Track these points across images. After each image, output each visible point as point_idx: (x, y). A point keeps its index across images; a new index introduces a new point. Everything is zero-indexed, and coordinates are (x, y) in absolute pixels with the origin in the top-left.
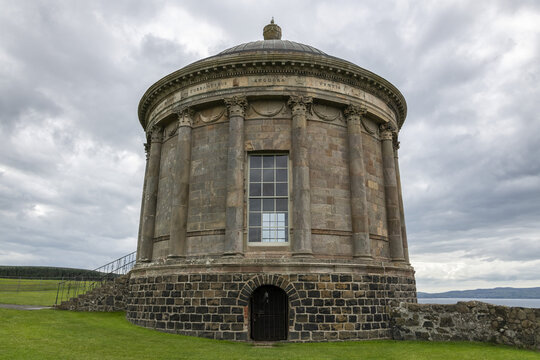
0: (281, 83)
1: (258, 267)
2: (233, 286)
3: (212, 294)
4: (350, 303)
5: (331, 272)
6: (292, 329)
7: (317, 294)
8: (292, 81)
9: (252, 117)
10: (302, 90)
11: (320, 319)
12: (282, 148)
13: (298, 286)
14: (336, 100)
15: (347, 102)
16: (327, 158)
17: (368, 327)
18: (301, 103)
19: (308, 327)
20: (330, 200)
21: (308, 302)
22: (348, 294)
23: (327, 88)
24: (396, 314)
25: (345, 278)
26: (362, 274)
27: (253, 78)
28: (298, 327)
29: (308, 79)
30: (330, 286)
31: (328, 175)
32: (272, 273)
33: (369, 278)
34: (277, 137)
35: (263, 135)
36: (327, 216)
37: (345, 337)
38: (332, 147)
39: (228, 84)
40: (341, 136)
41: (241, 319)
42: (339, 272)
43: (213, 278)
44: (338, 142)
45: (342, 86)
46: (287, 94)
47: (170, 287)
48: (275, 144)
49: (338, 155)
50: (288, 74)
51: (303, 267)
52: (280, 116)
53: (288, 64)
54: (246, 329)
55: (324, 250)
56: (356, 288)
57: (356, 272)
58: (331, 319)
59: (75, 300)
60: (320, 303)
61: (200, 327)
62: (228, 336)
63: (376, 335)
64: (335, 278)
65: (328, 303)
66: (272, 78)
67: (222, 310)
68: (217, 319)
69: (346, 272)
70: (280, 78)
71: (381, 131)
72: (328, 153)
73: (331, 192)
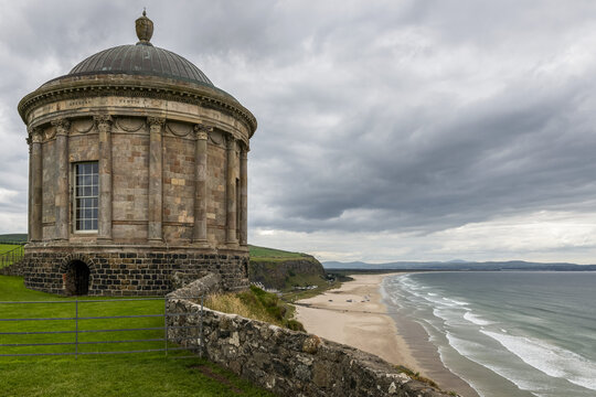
0: (89, 105)
1: (71, 249)
2: (57, 261)
3: (47, 266)
4: (133, 272)
5: (120, 251)
6: (91, 289)
7: (108, 266)
8: (96, 102)
9: (74, 134)
10: (103, 110)
11: (110, 282)
12: (93, 159)
13: (95, 261)
14: (134, 114)
15: (146, 114)
16: (129, 164)
17: (148, 288)
18: (103, 121)
19: (100, 287)
20: (130, 198)
21: (101, 271)
22: (131, 267)
23: (126, 104)
24: (174, 281)
25: (130, 255)
26: (145, 253)
27: (69, 102)
28: (94, 287)
29: (109, 99)
30: (118, 261)
31: (129, 178)
32: (79, 252)
33: (154, 255)
34: (89, 150)
35: (80, 149)
36: (127, 210)
37: (127, 294)
38: (135, 154)
39: (53, 108)
40: (144, 144)
41: (61, 281)
42: (125, 251)
43: (47, 255)
44: (141, 149)
45: (141, 100)
46: (92, 114)
47: (31, 260)
48: (88, 155)
49: (140, 161)
50: (93, 96)
51: (99, 248)
52: (91, 132)
53: (89, 88)
54: (64, 288)
55: (123, 236)
56: (139, 262)
57: (141, 251)
58: (118, 282)
59: (7, 268)
60: (110, 272)
61: (42, 286)
62: (55, 292)
63: (155, 293)
64: (122, 255)
65: (115, 272)
66: (82, 101)
67: (53, 276)
68: (50, 281)
69: (131, 251)
70: (88, 100)
71: (195, 132)
72: (131, 160)
73: (131, 192)
